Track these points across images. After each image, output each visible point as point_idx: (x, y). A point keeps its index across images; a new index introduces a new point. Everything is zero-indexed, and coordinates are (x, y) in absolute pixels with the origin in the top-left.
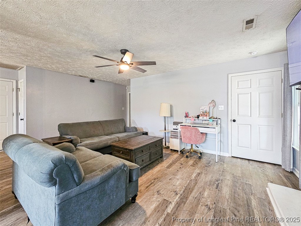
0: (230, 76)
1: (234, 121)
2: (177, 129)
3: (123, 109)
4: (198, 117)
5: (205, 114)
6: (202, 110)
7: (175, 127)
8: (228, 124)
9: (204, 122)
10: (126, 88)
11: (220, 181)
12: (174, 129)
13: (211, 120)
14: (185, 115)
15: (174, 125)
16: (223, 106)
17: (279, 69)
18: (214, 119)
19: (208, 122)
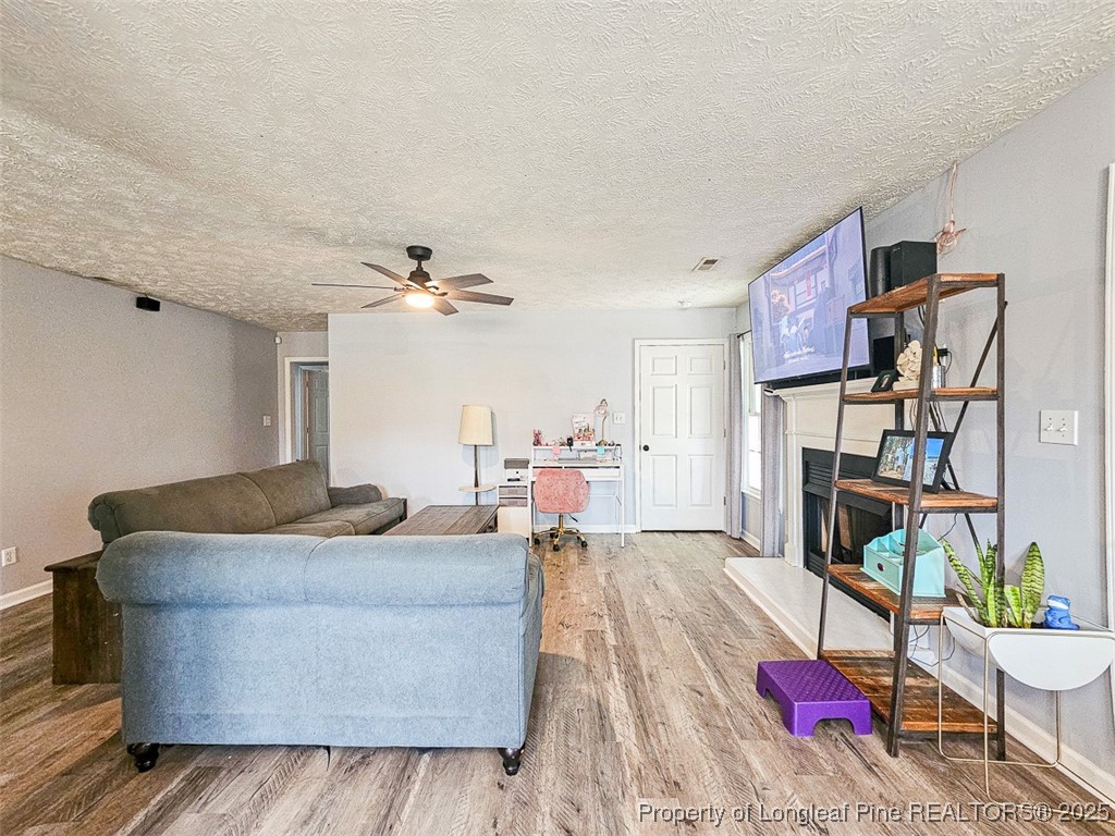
0: (637, 343)
1: (646, 448)
2: (518, 480)
3: (267, 421)
4: (570, 442)
5: (586, 433)
6: (576, 425)
7: (512, 473)
8: (634, 456)
9: (583, 455)
10: (278, 341)
11: (654, 578)
12: (509, 480)
13: (601, 449)
14: (533, 439)
15: (506, 468)
16: (623, 415)
17: (720, 341)
18: (608, 447)
19: (594, 453)
